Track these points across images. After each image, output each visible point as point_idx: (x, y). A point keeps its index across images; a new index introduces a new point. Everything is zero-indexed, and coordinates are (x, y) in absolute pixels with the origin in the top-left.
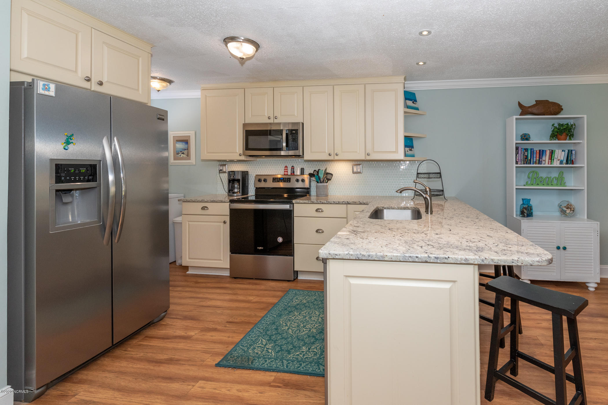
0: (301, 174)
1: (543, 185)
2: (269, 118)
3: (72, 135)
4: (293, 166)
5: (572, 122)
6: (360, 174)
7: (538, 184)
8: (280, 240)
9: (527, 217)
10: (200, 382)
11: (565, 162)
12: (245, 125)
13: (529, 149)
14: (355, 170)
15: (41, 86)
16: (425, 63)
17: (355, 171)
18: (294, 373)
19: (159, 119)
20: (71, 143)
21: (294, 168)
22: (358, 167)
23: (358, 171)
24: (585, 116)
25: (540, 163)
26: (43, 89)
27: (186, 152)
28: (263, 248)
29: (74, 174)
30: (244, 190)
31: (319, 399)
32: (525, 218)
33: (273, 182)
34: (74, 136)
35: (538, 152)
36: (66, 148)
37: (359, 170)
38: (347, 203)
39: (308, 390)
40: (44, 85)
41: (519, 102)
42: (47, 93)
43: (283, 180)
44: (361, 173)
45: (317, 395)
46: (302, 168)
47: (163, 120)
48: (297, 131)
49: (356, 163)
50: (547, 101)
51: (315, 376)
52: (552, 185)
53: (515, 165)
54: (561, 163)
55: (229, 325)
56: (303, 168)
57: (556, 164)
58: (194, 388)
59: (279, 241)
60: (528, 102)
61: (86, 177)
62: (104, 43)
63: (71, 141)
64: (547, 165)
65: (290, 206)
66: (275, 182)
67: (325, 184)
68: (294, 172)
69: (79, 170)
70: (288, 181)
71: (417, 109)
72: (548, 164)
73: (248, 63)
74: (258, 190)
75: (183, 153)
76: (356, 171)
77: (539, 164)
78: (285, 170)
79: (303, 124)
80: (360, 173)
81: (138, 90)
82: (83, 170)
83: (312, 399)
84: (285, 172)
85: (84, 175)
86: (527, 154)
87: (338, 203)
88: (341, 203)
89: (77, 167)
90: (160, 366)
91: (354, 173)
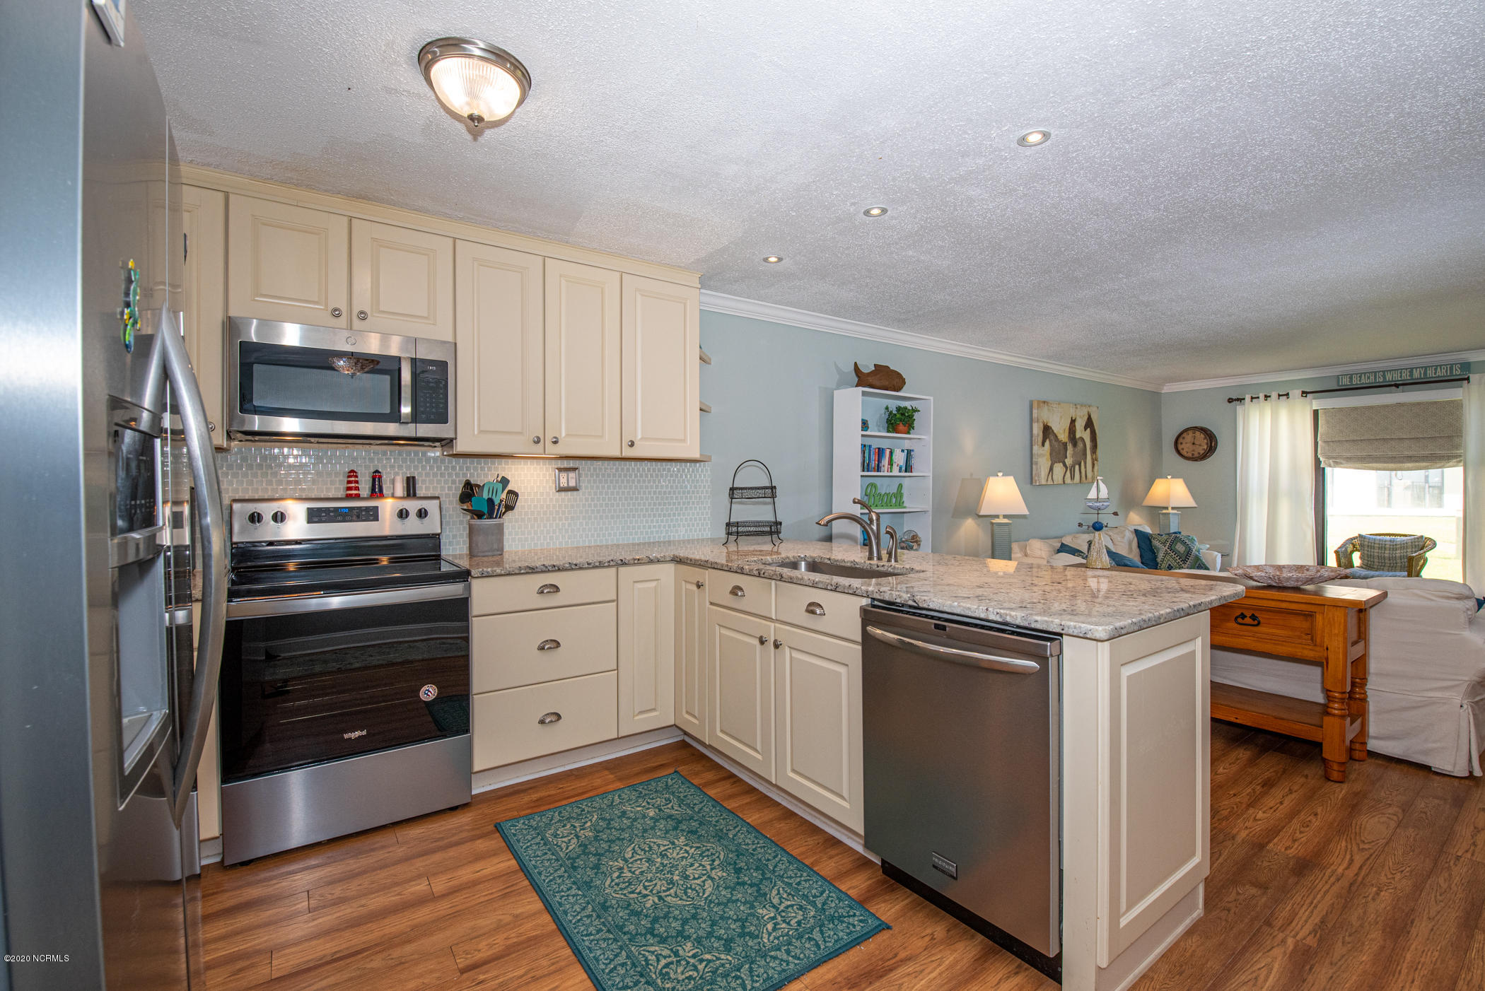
0: (408, 495)
1: (882, 506)
2: (335, 313)
4: (377, 471)
5: (914, 404)
6: (575, 493)
7: (877, 505)
8: (429, 692)
11: (904, 468)
13: (867, 446)
14: (564, 483)
16: (780, 259)
17: (562, 485)
18: (830, 959)
21: (380, 477)
22: (572, 475)
23: (570, 485)
24: (932, 398)
25: (880, 470)
28: (364, 733)
31: (934, 965)
33: (309, 521)
35: (877, 450)
37: (572, 484)
38: (619, 562)
39: (898, 966)
41: (856, 363)
43: (349, 514)
44: (577, 490)
45: (925, 962)
46: (408, 478)
48: (442, 365)
49: (565, 464)
50: (888, 367)
51: (869, 938)
52: (891, 505)
53: (860, 473)
54: (900, 471)
55: (484, 973)
56: (414, 478)
57: (896, 472)
59: (423, 697)
60: (867, 367)
64: (886, 473)
66: (320, 522)
70: (368, 515)
72: (888, 471)
76: (566, 485)
77: (879, 472)
78: (349, 482)
80: (575, 489)
83: (927, 971)
84: (349, 489)
87: (597, 564)
88: (606, 564)
91: (561, 490)
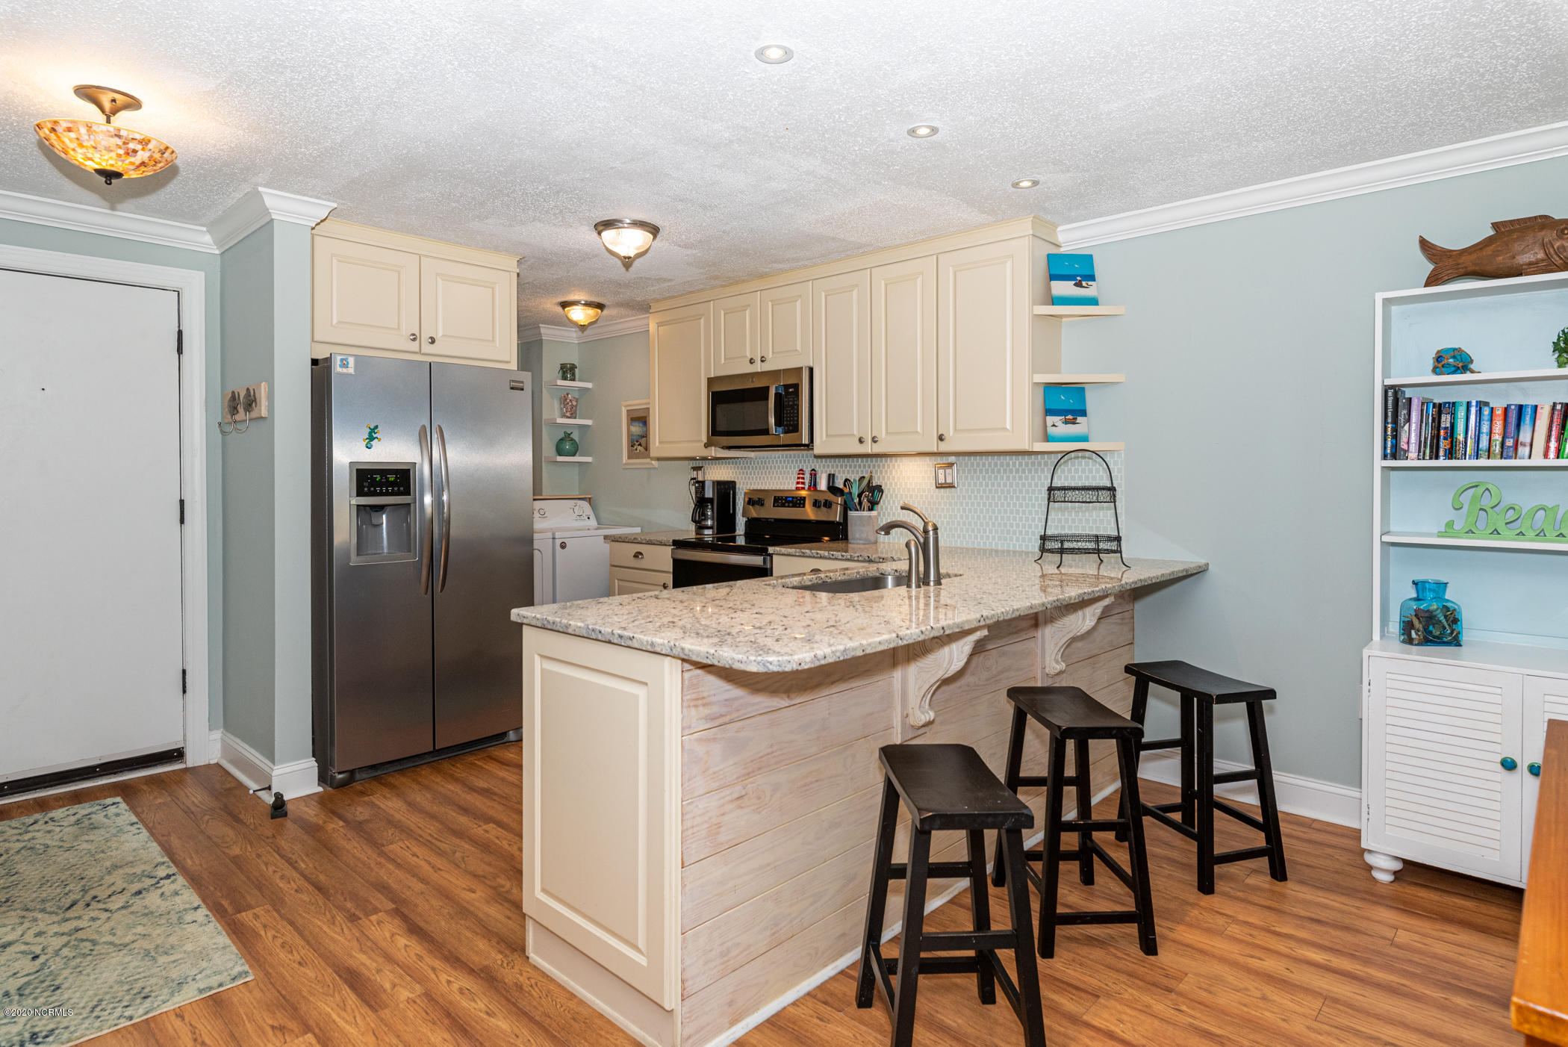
1: (1521, 534)
2: (752, 361)
3: (376, 427)
4: (814, 469)
6: (957, 489)
7: (1496, 532)
9: (1419, 644)
10: (491, 825)
12: (711, 381)
13: (1461, 404)
14: (941, 479)
15: (339, 363)
17: (940, 482)
19: (512, 388)
20: (375, 438)
21: (815, 475)
22: (948, 470)
23: (948, 481)
25: (1505, 453)
26: (340, 366)
27: (643, 441)
29: (380, 484)
30: (726, 522)
32: (1414, 648)
33: (774, 506)
34: (380, 428)
35: (1499, 412)
36: (369, 446)
38: (867, 558)
40: (342, 360)
42: (345, 370)
43: (792, 502)
44: (954, 487)
46: (829, 475)
47: (522, 389)
48: (796, 387)
49: (943, 460)
52: (1561, 535)
53: (1379, 463)
56: (834, 475)
58: (479, 829)
61: (396, 489)
62: (437, 274)
63: (375, 436)
64: (1538, 460)
65: (764, 559)
66: (778, 506)
67: (866, 513)
68: (815, 485)
69: (387, 478)
70: (800, 503)
71: (1093, 301)
72: (1546, 456)
73: (637, 264)
74: (751, 523)
75: (640, 445)
76: (943, 482)
77: (1501, 458)
78: (798, 478)
79: (811, 370)
80: (951, 486)
81: (493, 341)
82: (392, 478)
84: (798, 483)
85: (392, 484)
86: (1449, 420)
87: (849, 557)
88: (855, 559)
89: (384, 472)
90: (468, 793)
91: (939, 486)
